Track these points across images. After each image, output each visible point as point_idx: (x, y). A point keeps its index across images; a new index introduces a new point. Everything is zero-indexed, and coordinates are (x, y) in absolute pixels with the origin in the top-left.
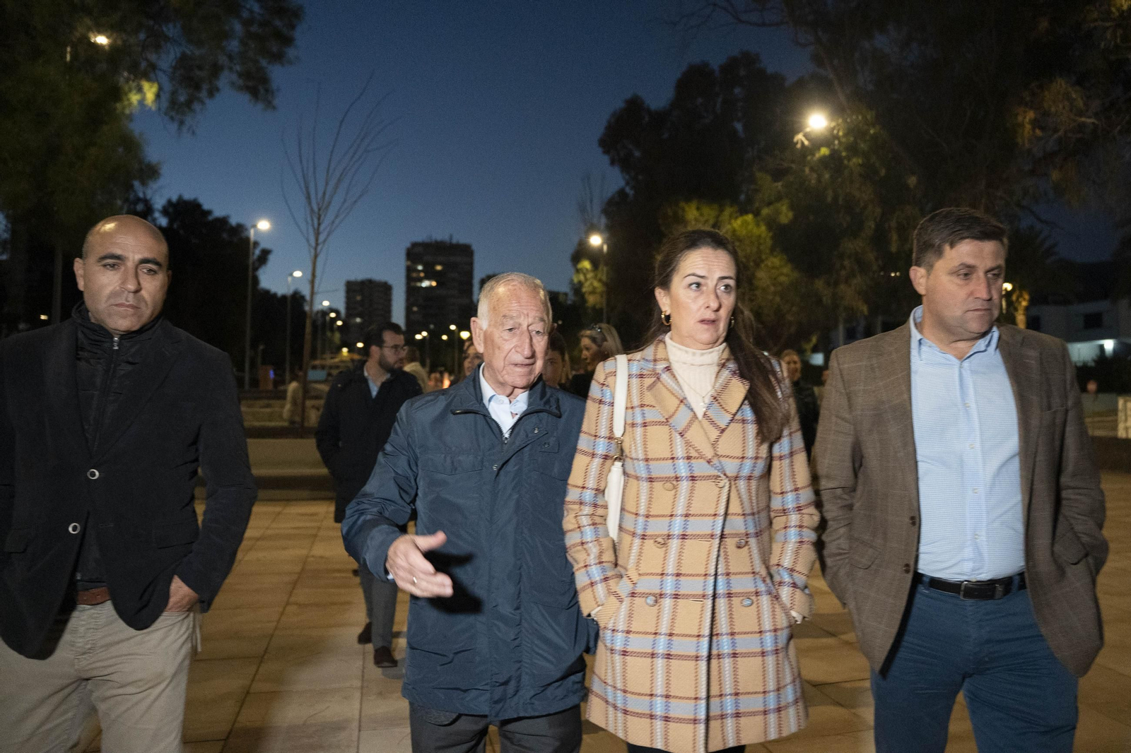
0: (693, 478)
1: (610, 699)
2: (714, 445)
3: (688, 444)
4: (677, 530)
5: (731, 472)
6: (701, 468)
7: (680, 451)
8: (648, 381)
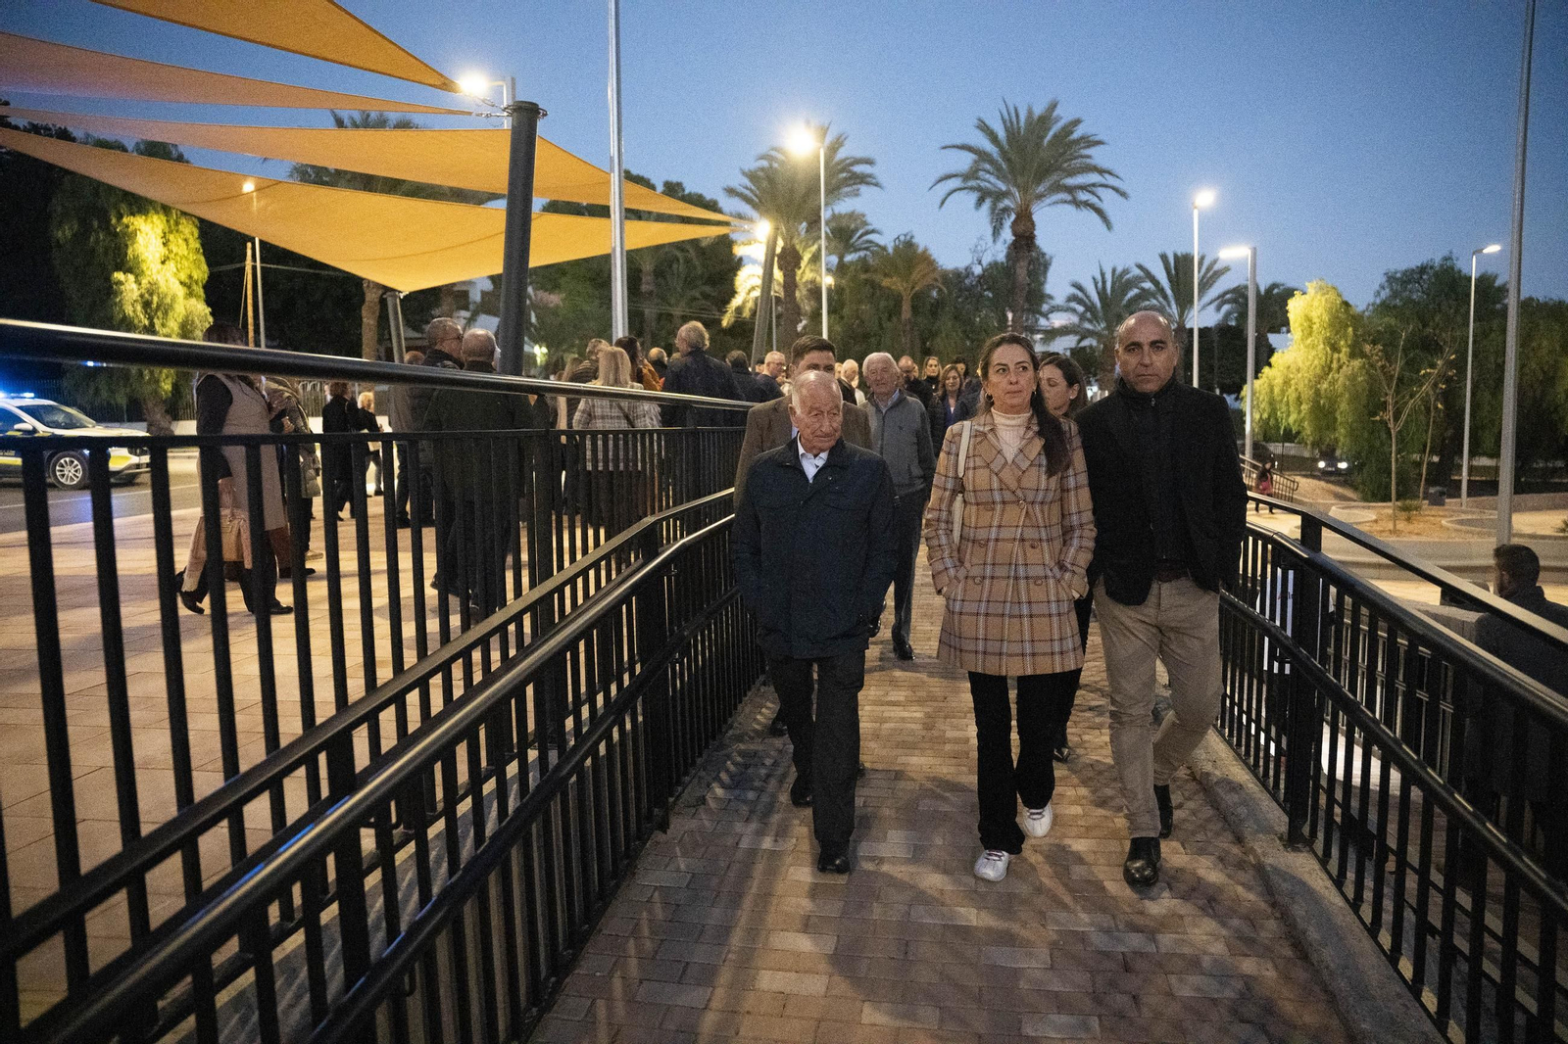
0: (1004, 503)
1: (952, 643)
2: (1019, 480)
3: (1001, 480)
4: (993, 536)
5: (1030, 498)
6: (1008, 496)
7: (995, 485)
8: (979, 439)
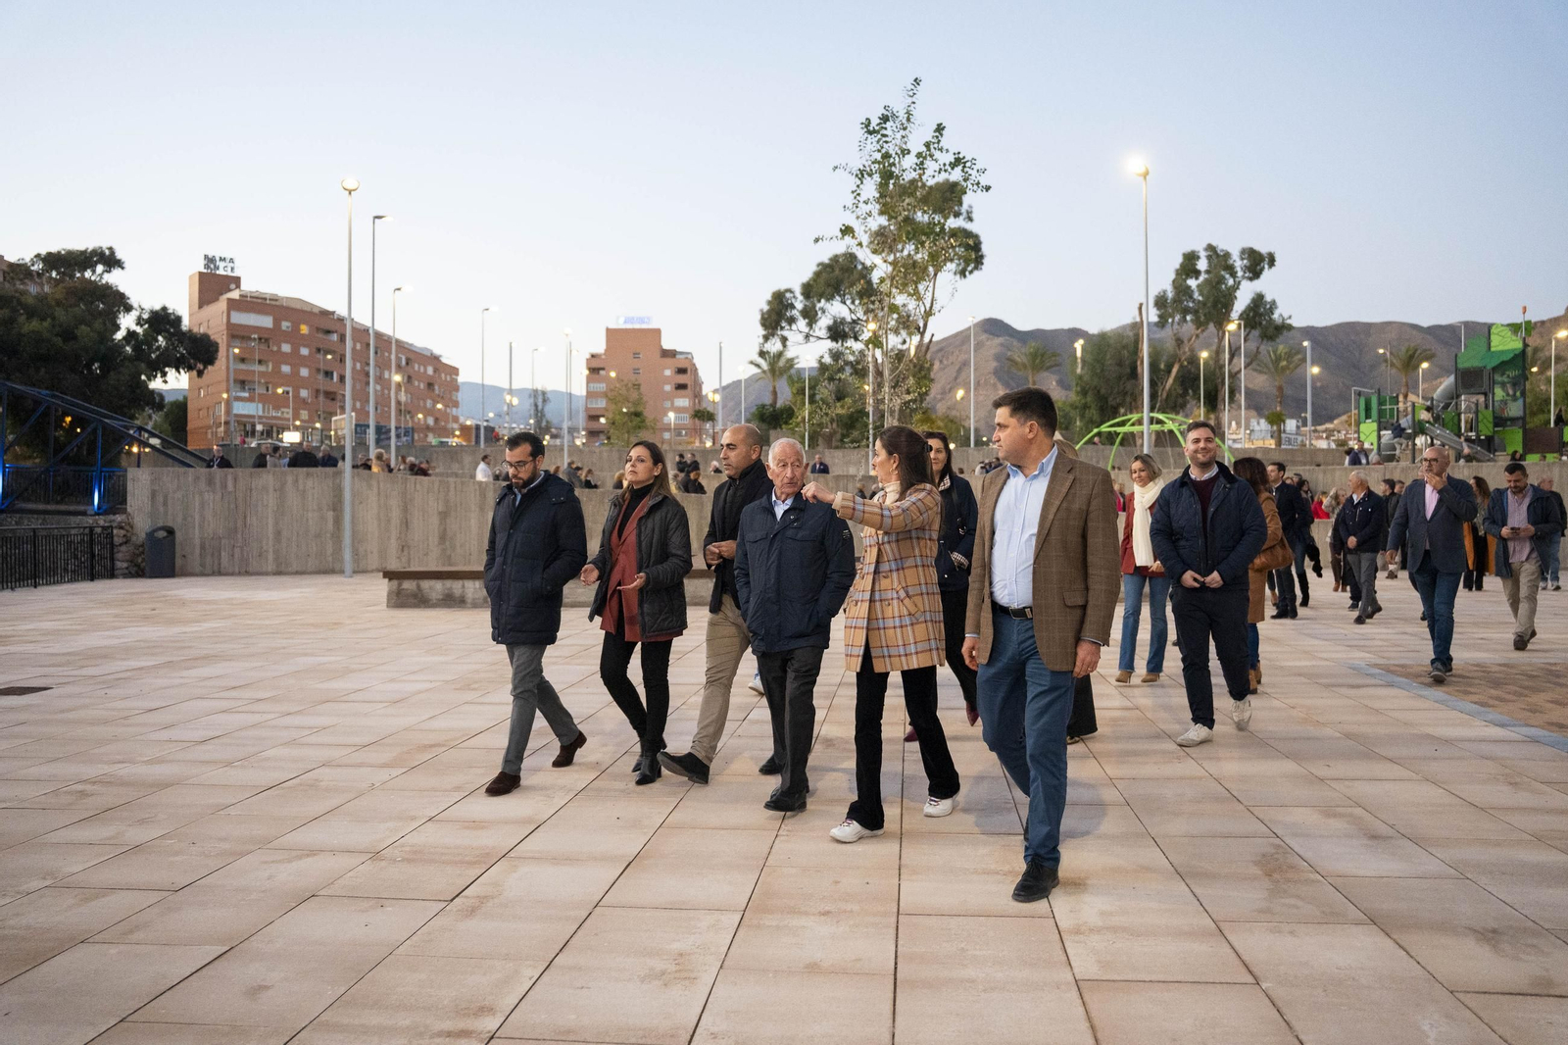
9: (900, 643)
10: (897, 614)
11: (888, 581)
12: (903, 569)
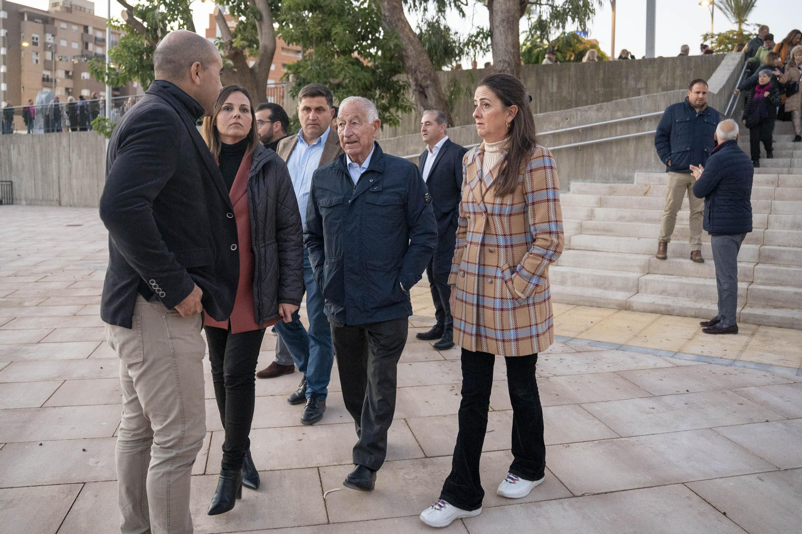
9: (498, 327)
10: (498, 295)
11: (495, 255)
12: (512, 246)
